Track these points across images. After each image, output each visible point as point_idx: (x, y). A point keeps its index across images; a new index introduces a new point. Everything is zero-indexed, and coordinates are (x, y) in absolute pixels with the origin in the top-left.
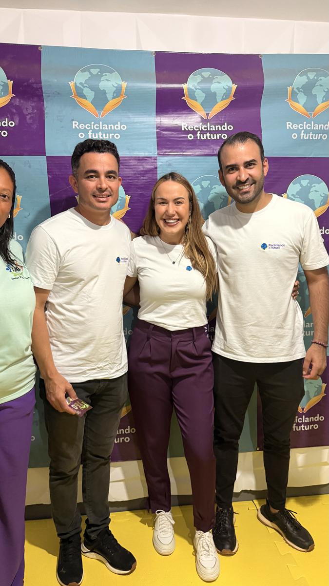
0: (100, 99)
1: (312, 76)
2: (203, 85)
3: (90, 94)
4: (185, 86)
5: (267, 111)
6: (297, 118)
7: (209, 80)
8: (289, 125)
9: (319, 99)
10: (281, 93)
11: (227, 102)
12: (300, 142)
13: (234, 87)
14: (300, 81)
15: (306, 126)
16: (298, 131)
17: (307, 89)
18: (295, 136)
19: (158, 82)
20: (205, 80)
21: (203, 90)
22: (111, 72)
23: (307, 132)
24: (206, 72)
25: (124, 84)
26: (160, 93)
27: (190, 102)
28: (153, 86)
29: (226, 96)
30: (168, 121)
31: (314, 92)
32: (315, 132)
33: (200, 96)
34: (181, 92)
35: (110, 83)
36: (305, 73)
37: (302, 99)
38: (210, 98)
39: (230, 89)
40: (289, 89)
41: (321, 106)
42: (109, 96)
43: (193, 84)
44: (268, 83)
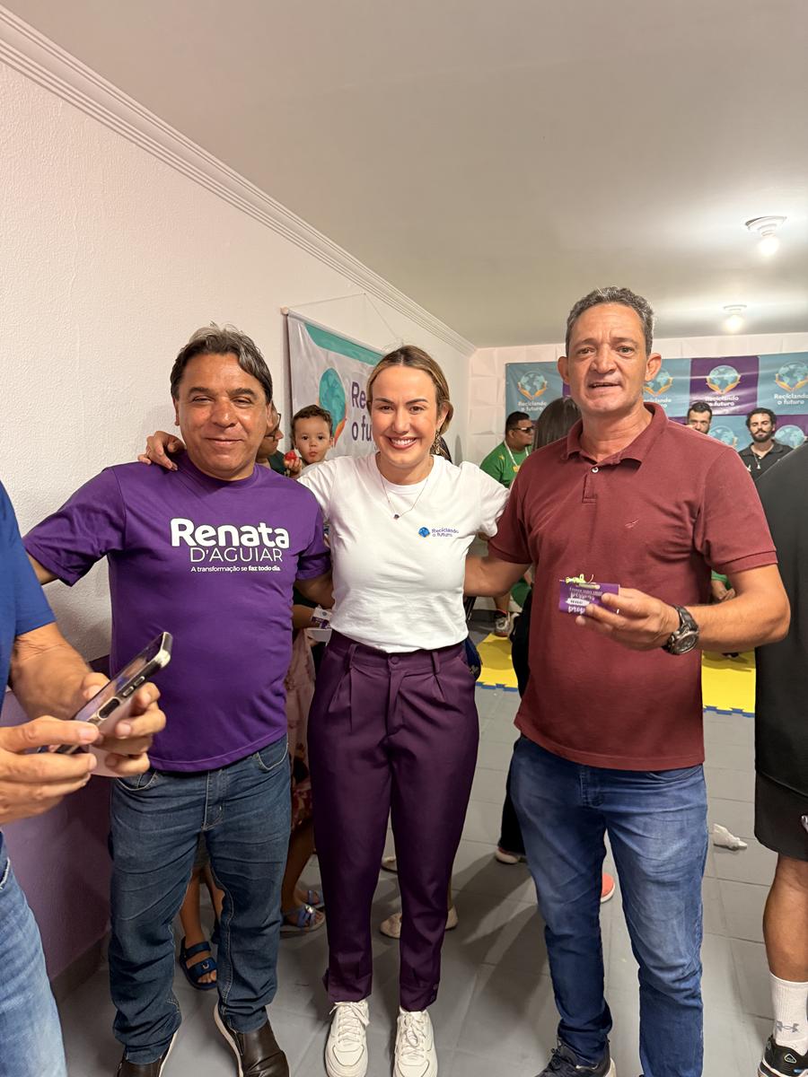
0: (657, 387)
1: (792, 367)
2: (719, 376)
3: (651, 384)
4: (708, 377)
5: (760, 389)
6: (782, 392)
7: (724, 373)
8: (776, 396)
9: (799, 379)
10: (771, 378)
11: (735, 384)
12: (783, 406)
13: (739, 376)
14: (783, 370)
15: (788, 397)
16: (782, 400)
17: (790, 374)
18: (780, 403)
19: (692, 375)
20: (720, 373)
21: (719, 379)
22: (664, 372)
23: (788, 400)
24: (722, 368)
25: (671, 378)
26: (693, 382)
27: (711, 386)
28: (688, 378)
29: (733, 382)
30: (697, 398)
31: (795, 375)
32: (795, 400)
33: (717, 382)
34: (705, 379)
35: (663, 378)
36: (787, 366)
37: (787, 380)
38: (723, 384)
39: (736, 378)
40: (777, 375)
41: (800, 382)
42: (662, 385)
43: (713, 376)
44: (761, 372)
